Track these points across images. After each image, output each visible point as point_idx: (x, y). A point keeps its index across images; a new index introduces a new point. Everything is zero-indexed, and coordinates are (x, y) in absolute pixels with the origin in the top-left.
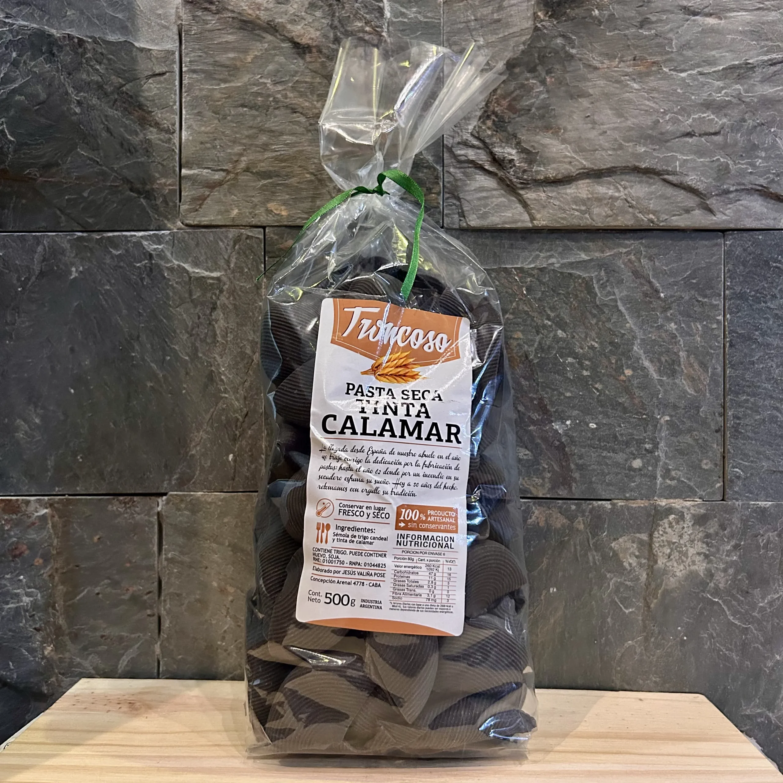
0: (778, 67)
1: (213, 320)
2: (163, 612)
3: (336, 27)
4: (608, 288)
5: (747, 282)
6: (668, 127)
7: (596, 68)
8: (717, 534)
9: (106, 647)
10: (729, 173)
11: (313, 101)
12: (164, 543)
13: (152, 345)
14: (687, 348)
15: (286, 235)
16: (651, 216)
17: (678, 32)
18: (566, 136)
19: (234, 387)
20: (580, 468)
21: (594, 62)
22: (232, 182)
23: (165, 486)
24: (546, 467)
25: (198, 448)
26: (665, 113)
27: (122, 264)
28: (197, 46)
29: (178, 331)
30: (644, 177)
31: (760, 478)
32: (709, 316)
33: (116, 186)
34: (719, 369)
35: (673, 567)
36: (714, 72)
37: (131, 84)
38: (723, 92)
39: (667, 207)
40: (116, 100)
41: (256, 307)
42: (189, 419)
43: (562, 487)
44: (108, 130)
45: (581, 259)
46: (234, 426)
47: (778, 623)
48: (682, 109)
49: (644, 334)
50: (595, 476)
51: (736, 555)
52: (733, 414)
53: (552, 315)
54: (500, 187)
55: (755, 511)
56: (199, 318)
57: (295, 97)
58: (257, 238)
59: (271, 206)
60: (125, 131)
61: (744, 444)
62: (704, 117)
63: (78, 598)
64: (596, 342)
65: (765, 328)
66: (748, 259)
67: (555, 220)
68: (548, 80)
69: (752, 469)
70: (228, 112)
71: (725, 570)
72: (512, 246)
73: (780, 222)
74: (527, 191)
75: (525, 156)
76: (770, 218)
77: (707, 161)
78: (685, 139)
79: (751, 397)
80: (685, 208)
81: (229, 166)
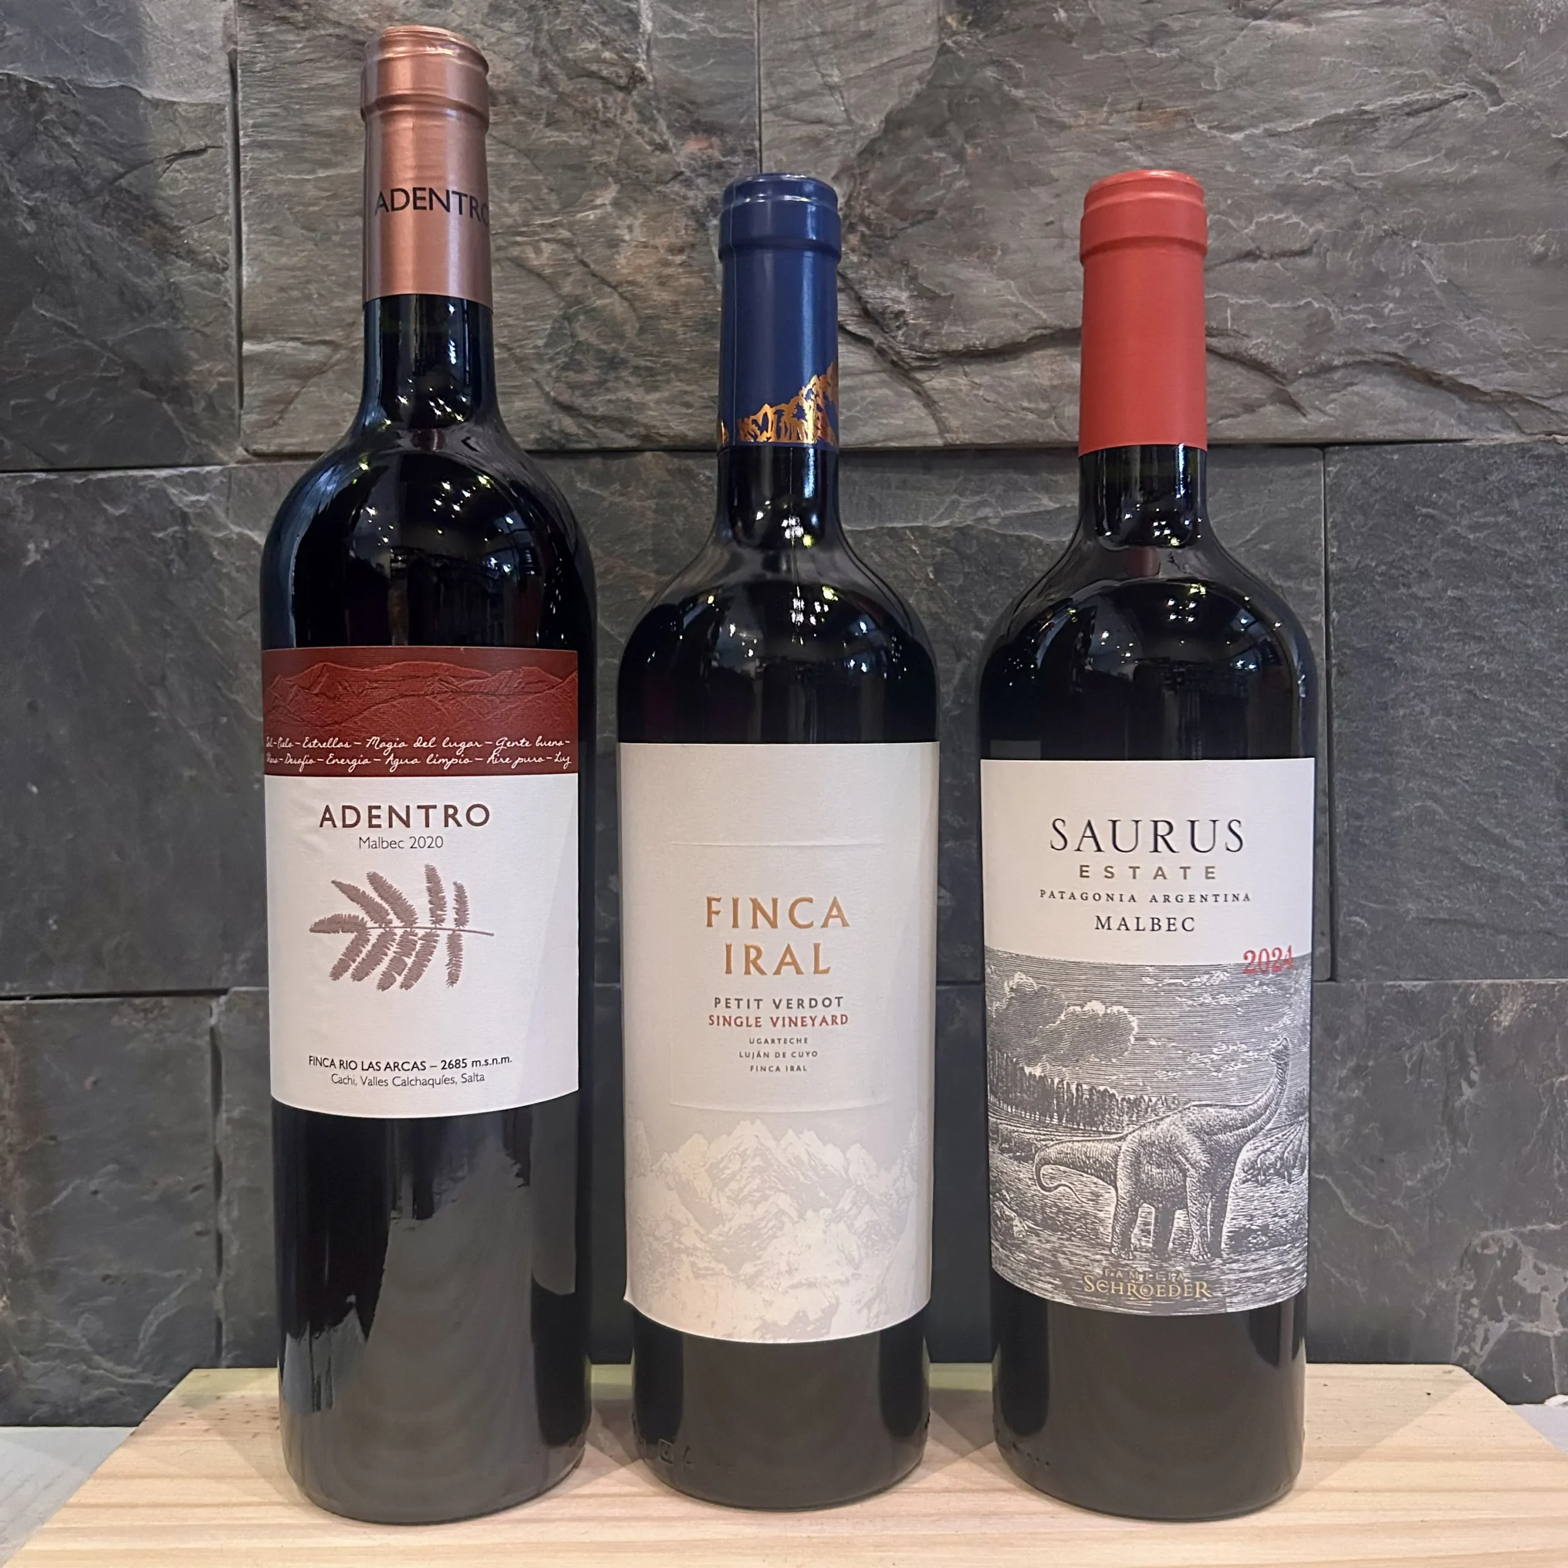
0: (1424, 118)
2: (225, 1227)
3: (543, 52)
5: (1370, 546)
6: (1209, 242)
7: (1063, 127)
9: (113, 1299)
10: (1330, 330)
11: (502, 200)
12: (224, 1088)
13: (191, 695)
17: (1224, 53)
18: (1007, 261)
21: (1061, 114)
22: (344, 366)
23: (224, 975)
27: (127, 534)
28: (268, 95)
29: (242, 666)
31: (1404, 935)
33: (115, 378)
36: (1296, 130)
37: (136, 173)
38: (1316, 169)
39: (1210, 400)
40: (107, 205)
44: (93, 266)
45: (1042, 509)
47: (1442, 1219)
48: (1237, 205)
51: (1358, 1087)
52: (1347, 809)
53: (987, 619)
54: (878, 368)
55: (1394, 1000)
60: (127, 267)
61: (1370, 867)
62: (1279, 221)
63: (55, 1202)
65: (1407, 636)
66: (1372, 500)
67: (989, 431)
68: (970, 150)
69: (1387, 916)
70: (332, 226)
71: (1337, 1118)
72: (904, 485)
73: (1433, 426)
74: (931, 373)
75: (927, 305)
76: (1414, 419)
77: (1287, 308)
78: (1241, 265)
79: (1383, 774)
80: (1245, 402)
81: (336, 335)
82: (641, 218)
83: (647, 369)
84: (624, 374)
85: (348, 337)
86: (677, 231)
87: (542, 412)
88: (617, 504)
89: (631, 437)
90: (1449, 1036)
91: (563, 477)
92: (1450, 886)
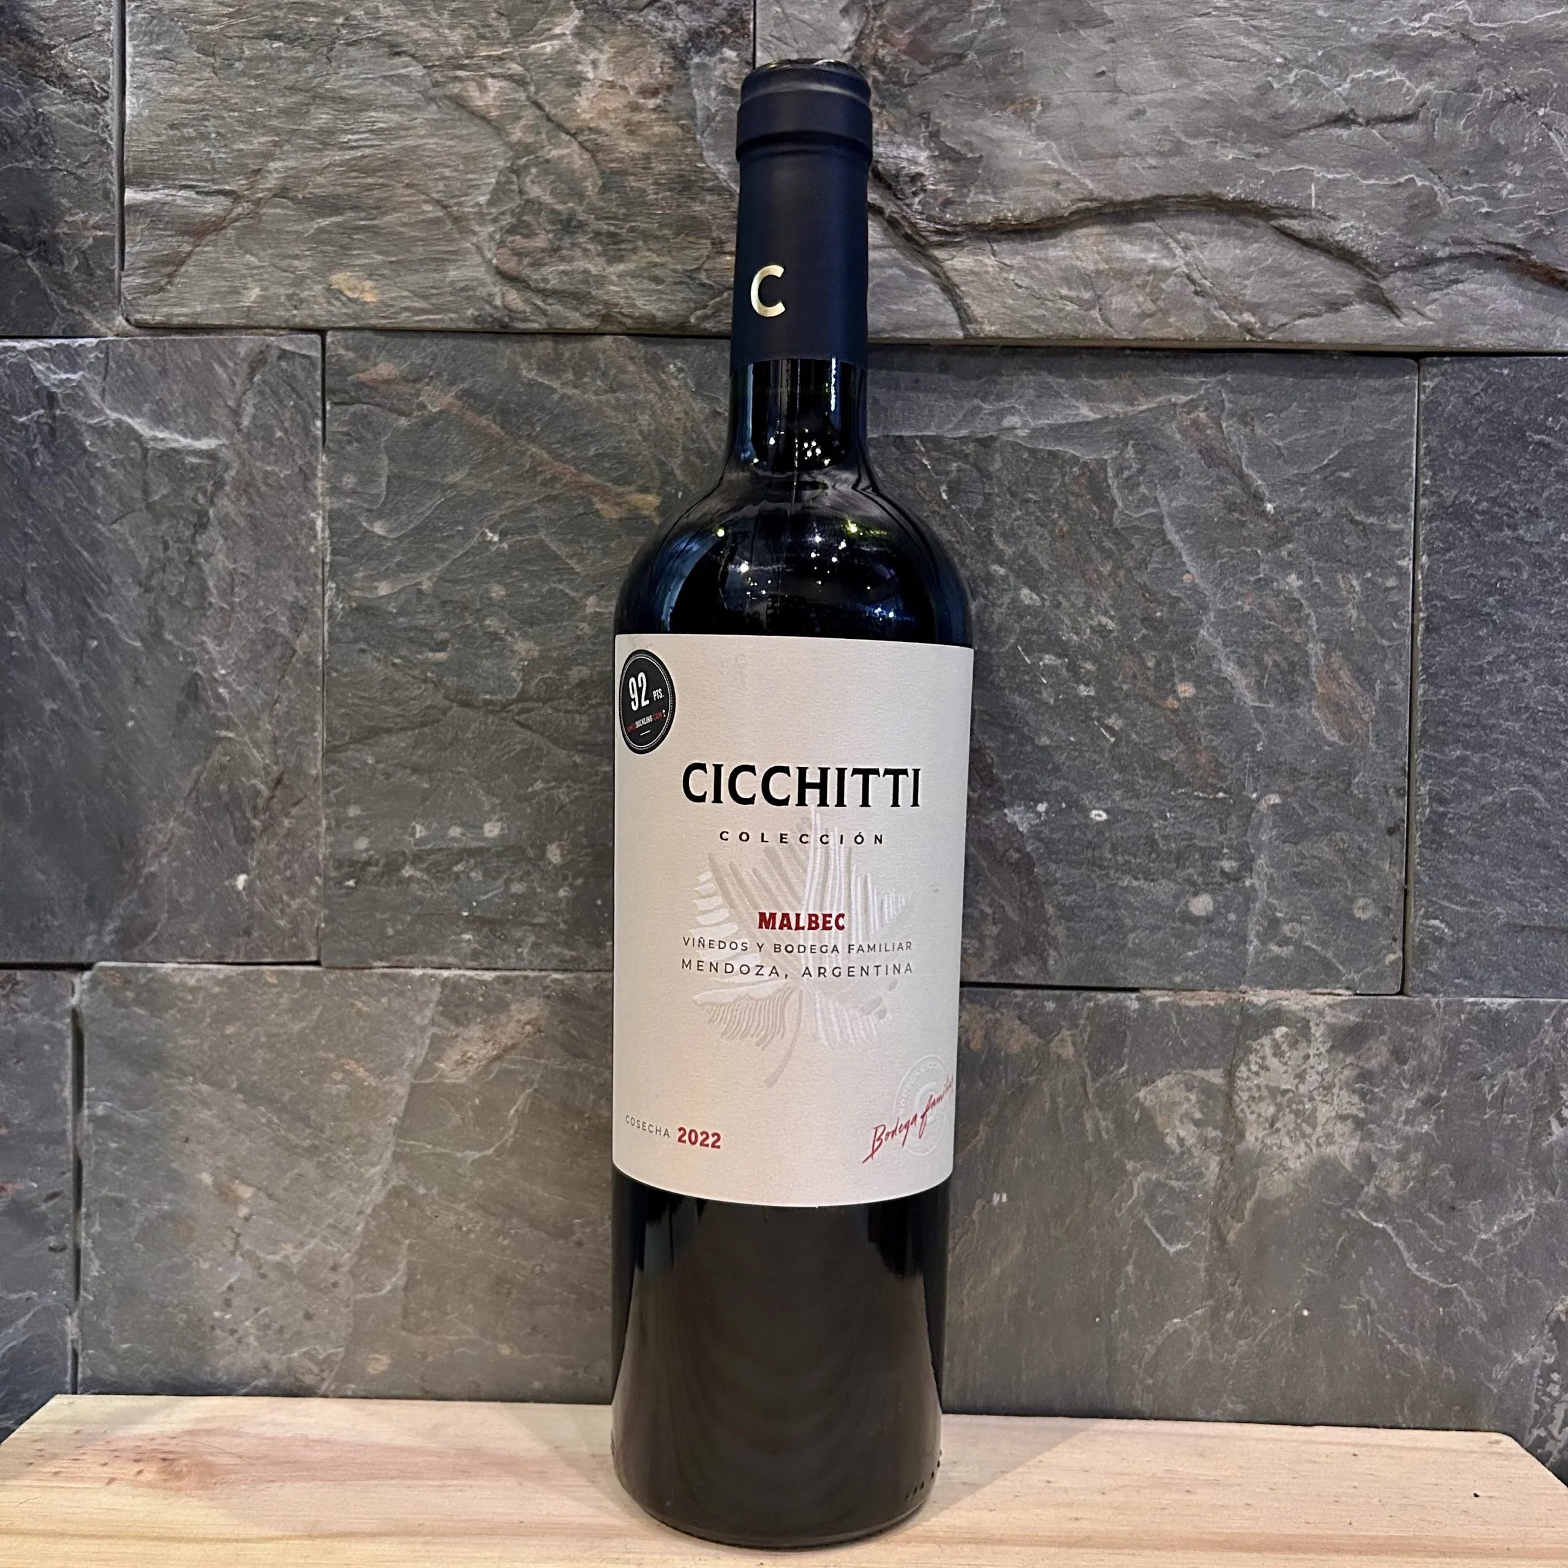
1: (199, 552)
2: (85, 1243)
4: (1143, 489)
5: (1470, 479)
6: (1293, 102)
8: (1385, 1070)
10: (1434, 214)
11: (441, 26)
12: (86, 1082)
13: (56, 614)
14: (1324, 634)
15: (374, 350)
16: (1247, 317)
18: (1049, 119)
19: (252, 713)
20: (1068, 914)
22: (246, 222)
23: (89, 946)
24: (989, 910)
25: (164, 860)
26: (1286, 66)
29: (116, 580)
30: (1233, 222)
31: (1490, 943)
32: (1378, 559)
34: (1401, 686)
35: (1280, 1147)
38: (1427, 17)
39: (1285, 295)
41: (303, 523)
42: (143, 790)
43: (1025, 959)
45: (1079, 419)
46: (248, 810)
47: (1520, 1279)
48: (1328, 58)
49: (1226, 600)
50: (1104, 933)
51: (1428, 1121)
52: (1430, 792)
53: (1009, 551)
54: (886, 242)
55: (1474, 1019)
56: (166, 547)
57: (397, 17)
58: (304, 356)
59: (339, 279)
61: (1455, 862)
62: (1378, 77)
64: (1111, 618)
65: (1510, 588)
66: (1474, 422)
67: (1020, 323)
69: (1472, 921)
70: (236, 51)
71: (1402, 1156)
72: (916, 385)
73: (1554, 335)
74: (952, 251)
75: (950, 168)
76: (1530, 326)
77: (1384, 186)
78: (1331, 131)
79: (1475, 752)
80: (1328, 298)
81: (238, 184)
82: (608, 51)
83: (610, 235)
84: (582, 240)
85: (252, 187)
86: (651, 69)
87: (483, 284)
88: (570, 398)
89: (588, 316)
90: (1540, 1064)
91: (505, 363)
92: (1547, 888)
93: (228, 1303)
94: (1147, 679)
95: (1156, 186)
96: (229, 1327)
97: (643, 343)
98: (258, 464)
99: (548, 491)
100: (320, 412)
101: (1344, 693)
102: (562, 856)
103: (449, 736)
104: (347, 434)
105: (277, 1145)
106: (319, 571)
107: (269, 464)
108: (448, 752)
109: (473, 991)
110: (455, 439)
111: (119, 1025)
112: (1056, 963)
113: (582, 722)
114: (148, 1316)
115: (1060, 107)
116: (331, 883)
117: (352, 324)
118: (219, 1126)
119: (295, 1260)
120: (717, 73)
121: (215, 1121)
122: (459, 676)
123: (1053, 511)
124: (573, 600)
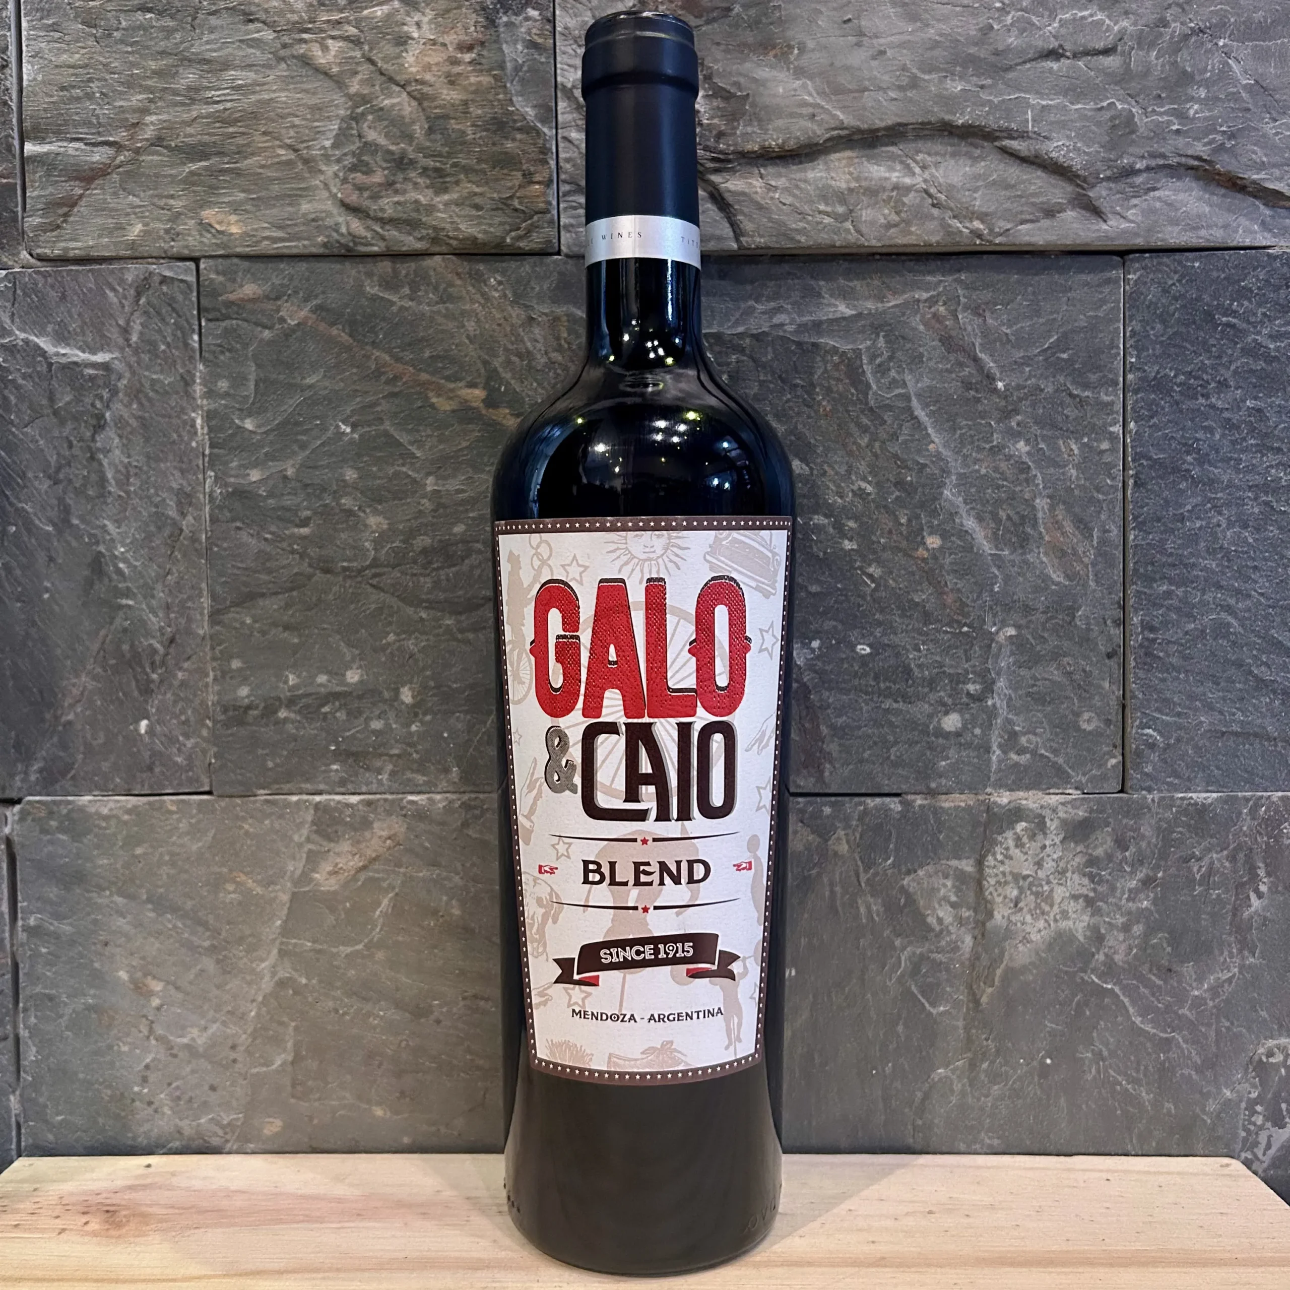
1: (98, 449)
2: (23, 1033)
4: (893, 373)
5: (1169, 356)
6: (1010, 40)
8: (1110, 857)
10: (1132, 132)
12: (20, 898)
14: (1050, 491)
15: (240, 274)
16: (977, 224)
18: (804, 60)
19: (146, 584)
20: (839, 732)
22: (129, 167)
23: (19, 784)
25: (79, 710)
26: (1004, 10)
29: (30, 475)
30: (963, 144)
31: (1197, 748)
32: (1093, 427)
34: (1115, 532)
35: (1023, 923)
39: (1008, 205)
41: (185, 423)
42: (59, 652)
43: (805, 772)
45: (838, 315)
46: (147, 665)
47: (1228, 1028)
48: (1041, 2)
49: (965, 465)
50: (870, 748)
51: (1147, 898)
52: (1142, 621)
55: (1185, 812)
56: (71, 446)
58: (182, 281)
59: (209, 214)
61: (1164, 680)
62: (1083, 18)
64: (869, 483)
65: (1205, 448)
66: (1172, 308)
67: (785, 235)
69: (1180, 729)
70: (114, 22)
71: (1126, 928)
73: (1237, 232)
74: (726, 176)
75: (722, 105)
76: (1216, 225)
77: (1091, 110)
78: (1044, 64)
79: (1178, 587)
80: (1045, 206)
81: (120, 136)
82: (430, 14)
83: (436, 170)
84: (413, 175)
85: (132, 138)
86: (466, 28)
87: (329, 214)
88: (407, 309)
89: (420, 239)
90: (1239, 847)
91: (351, 281)
92: (1243, 699)
93: (145, 1080)
94: (901, 533)
95: (897, 115)
96: (147, 1099)
97: (470, 261)
98: (147, 373)
99: (389, 389)
100: (196, 328)
101: (1068, 541)
102: (413, 697)
103: (314, 599)
104: (220, 346)
105: (182, 946)
106: (201, 462)
107: (156, 373)
108: (314, 611)
109: (341, 813)
110: (311, 346)
111: (46, 850)
112: (831, 773)
113: (427, 582)
114: (78, 1093)
115: (813, 50)
116: (219, 725)
117: (221, 252)
118: (133, 931)
119: (200, 1041)
120: (523, 30)
121: (127, 928)
122: (320, 548)
123: (818, 394)
124: (414, 481)
